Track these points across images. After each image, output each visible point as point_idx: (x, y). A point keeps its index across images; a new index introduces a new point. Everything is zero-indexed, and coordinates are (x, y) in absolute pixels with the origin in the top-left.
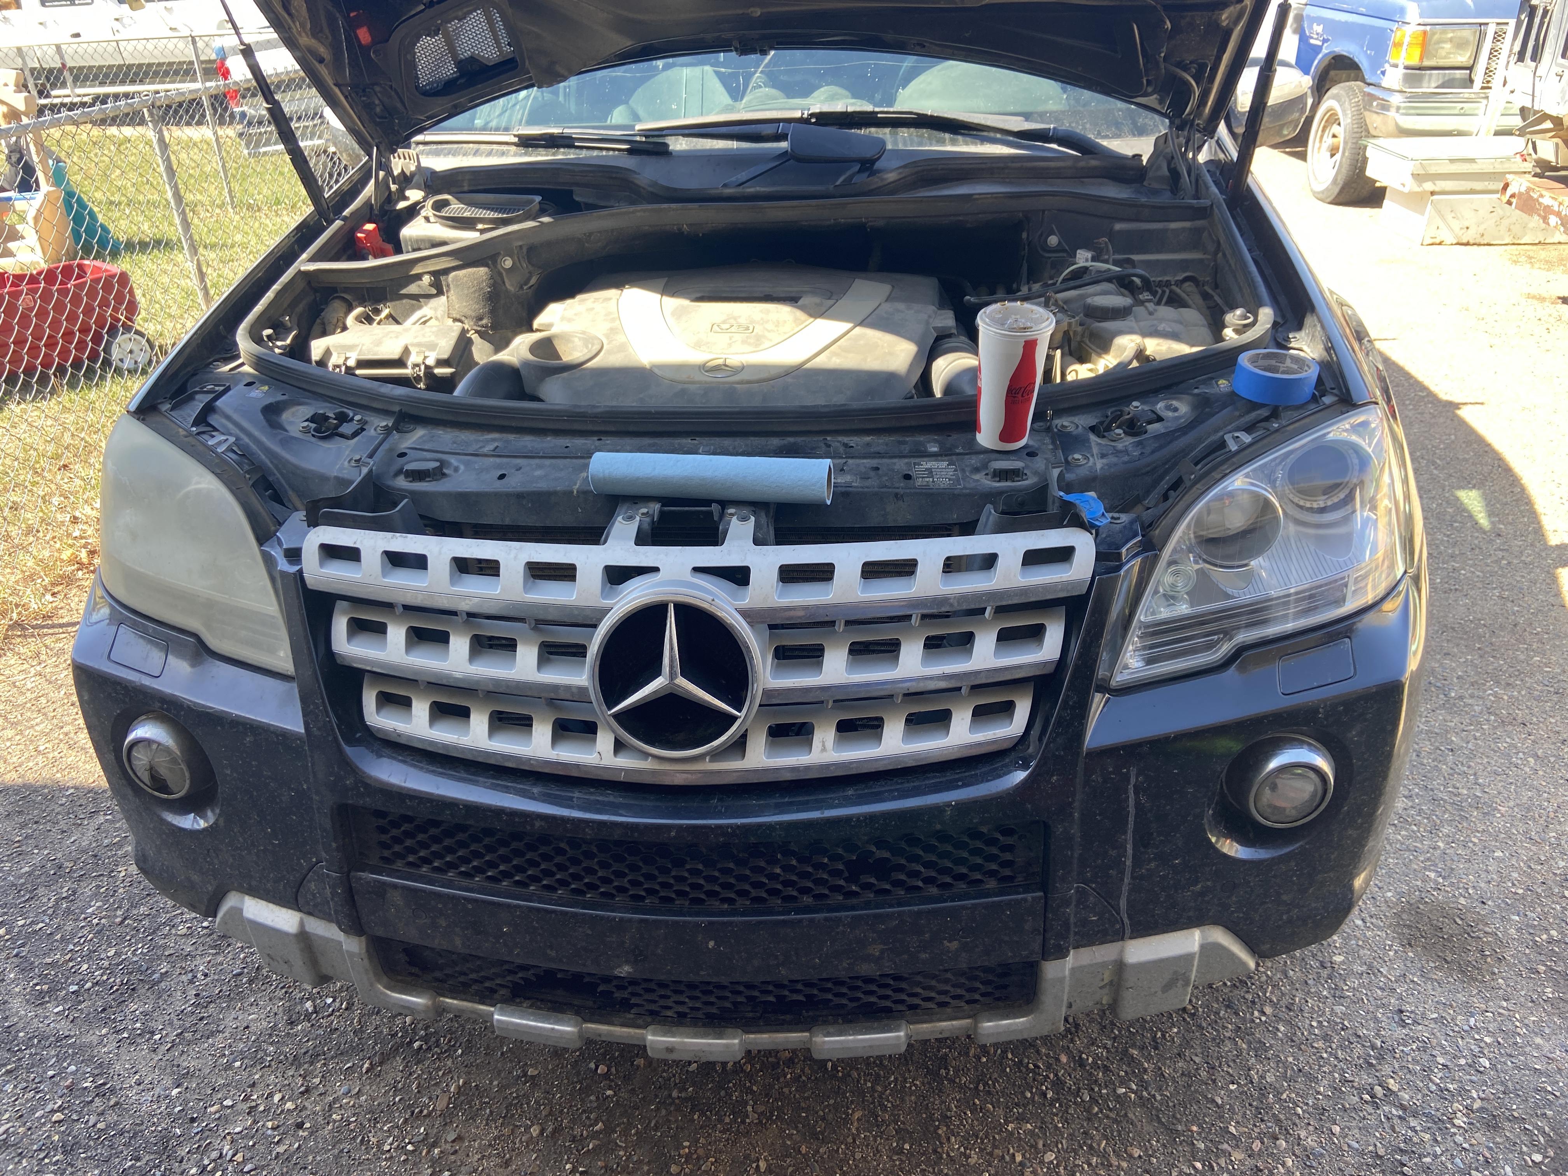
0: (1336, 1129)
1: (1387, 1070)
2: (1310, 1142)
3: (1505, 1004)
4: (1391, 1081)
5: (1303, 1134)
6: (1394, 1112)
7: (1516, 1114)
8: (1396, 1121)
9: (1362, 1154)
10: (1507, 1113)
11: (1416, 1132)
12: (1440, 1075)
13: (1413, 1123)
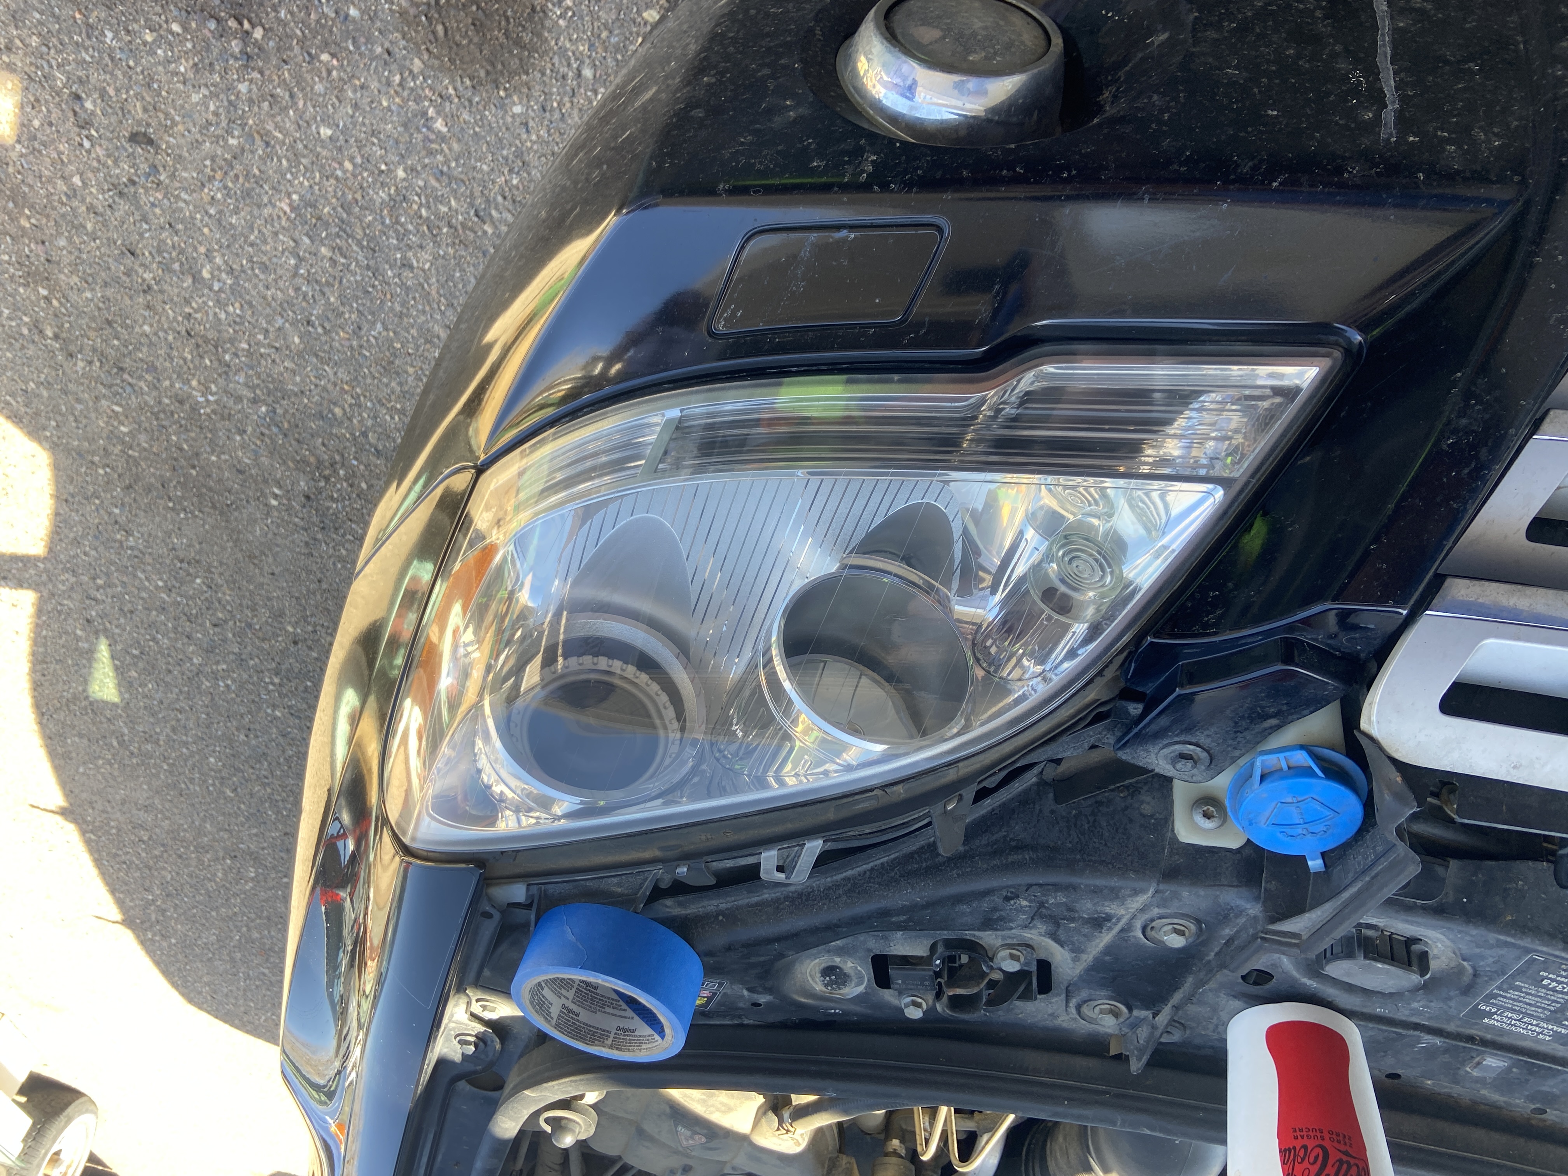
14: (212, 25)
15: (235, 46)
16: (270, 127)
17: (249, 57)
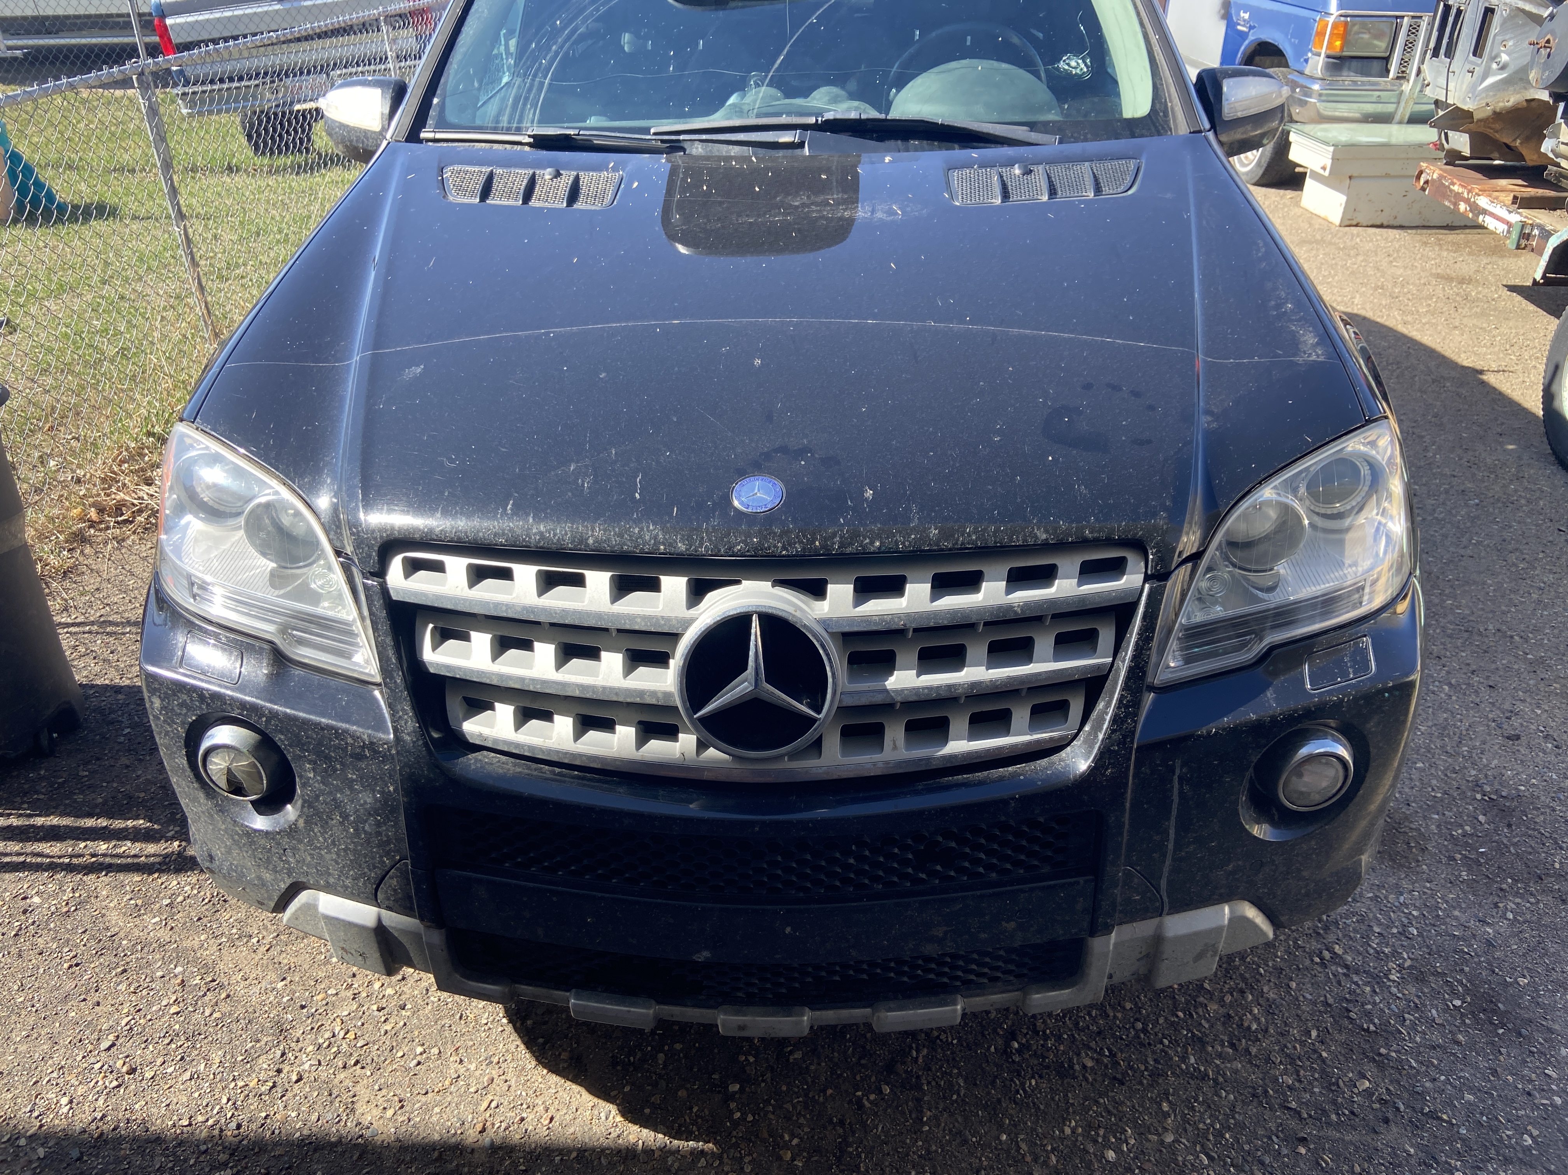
0: (1293, 985)
1: (1331, 938)
2: (1272, 995)
3: (1428, 885)
4: (1337, 947)
5: (1266, 989)
6: (1340, 970)
7: (1439, 970)
8: (1343, 978)
9: (1315, 1003)
10: (1432, 970)
11: (1358, 985)
12: (1377, 941)
13: (1356, 978)
14: (1504, 794)
15: (1487, 788)
16: (1449, 760)
17: (1477, 785)
